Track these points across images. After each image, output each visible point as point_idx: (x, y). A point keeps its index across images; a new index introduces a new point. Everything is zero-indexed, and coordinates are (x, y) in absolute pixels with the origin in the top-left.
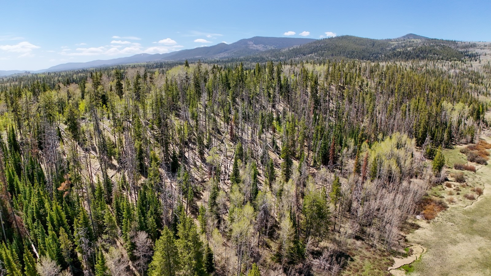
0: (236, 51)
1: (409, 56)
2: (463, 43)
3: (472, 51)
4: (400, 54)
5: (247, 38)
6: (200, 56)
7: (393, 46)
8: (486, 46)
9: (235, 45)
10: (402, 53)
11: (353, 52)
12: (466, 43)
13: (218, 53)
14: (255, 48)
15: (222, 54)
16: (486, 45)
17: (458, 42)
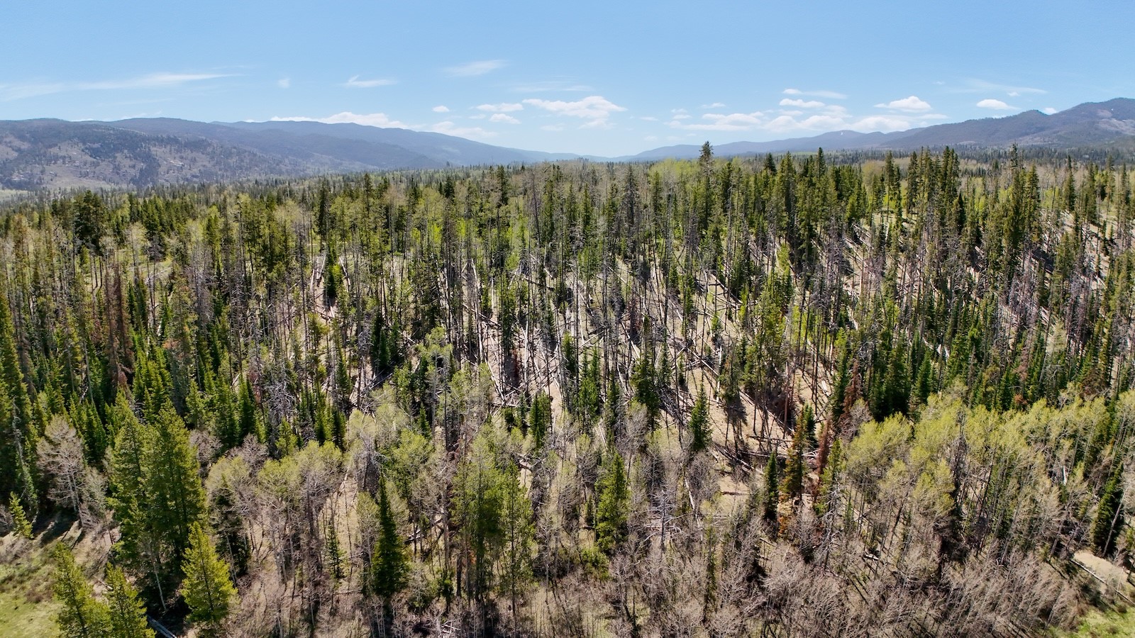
0: (1063, 132)
5: (1098, 101)
6: (972, 142)
9: (1064, 117)
13: (1020, 136)
14: (1113, 129)
15: (1027, 138)
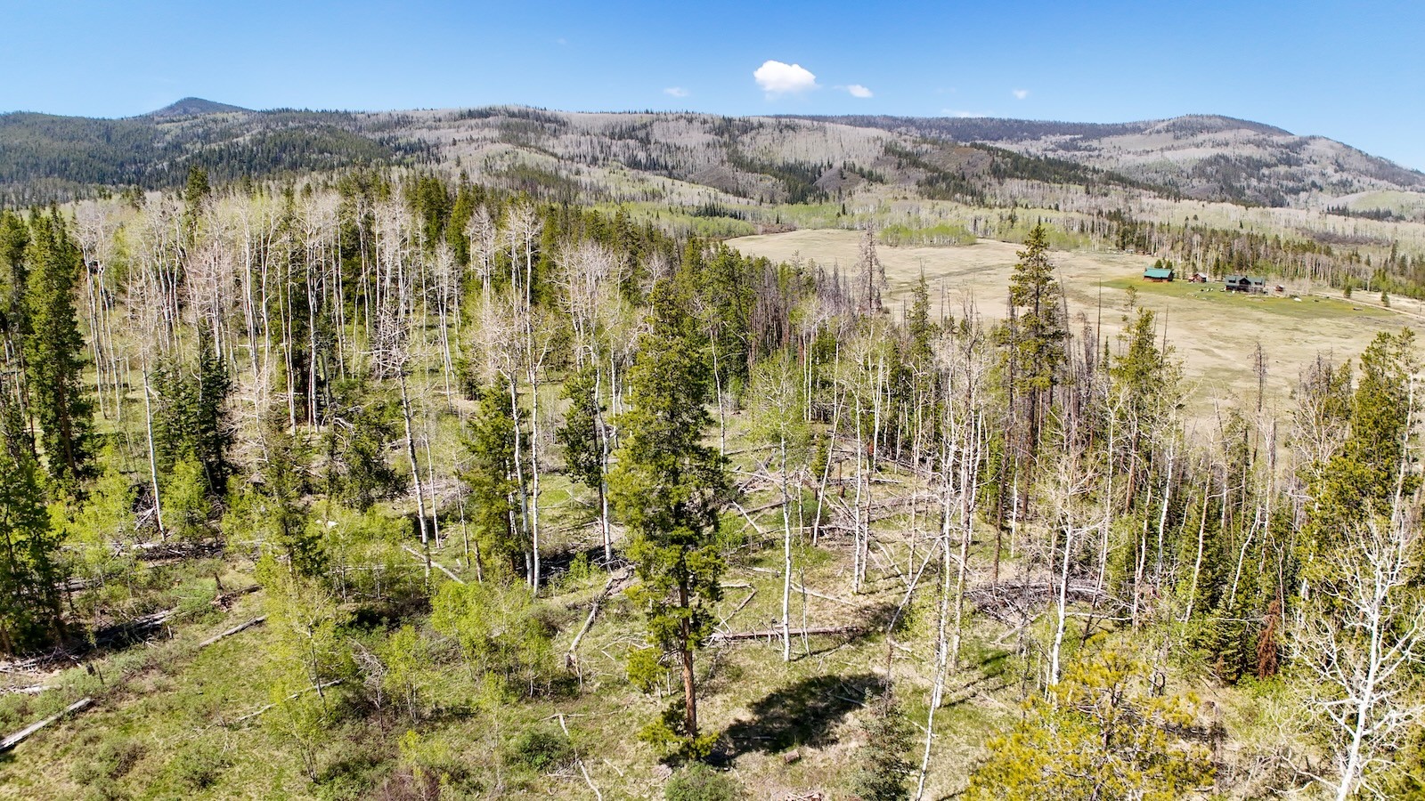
1: (250, 162)
2: (372, 118)
3: (404, 136)
4: (221, 158)
7: (168, 138)
8: (440, 120)
10: (225, 154)
11: (65, 162)
12: (381, 118)
16: (437, 116)
17: (359, 116)
